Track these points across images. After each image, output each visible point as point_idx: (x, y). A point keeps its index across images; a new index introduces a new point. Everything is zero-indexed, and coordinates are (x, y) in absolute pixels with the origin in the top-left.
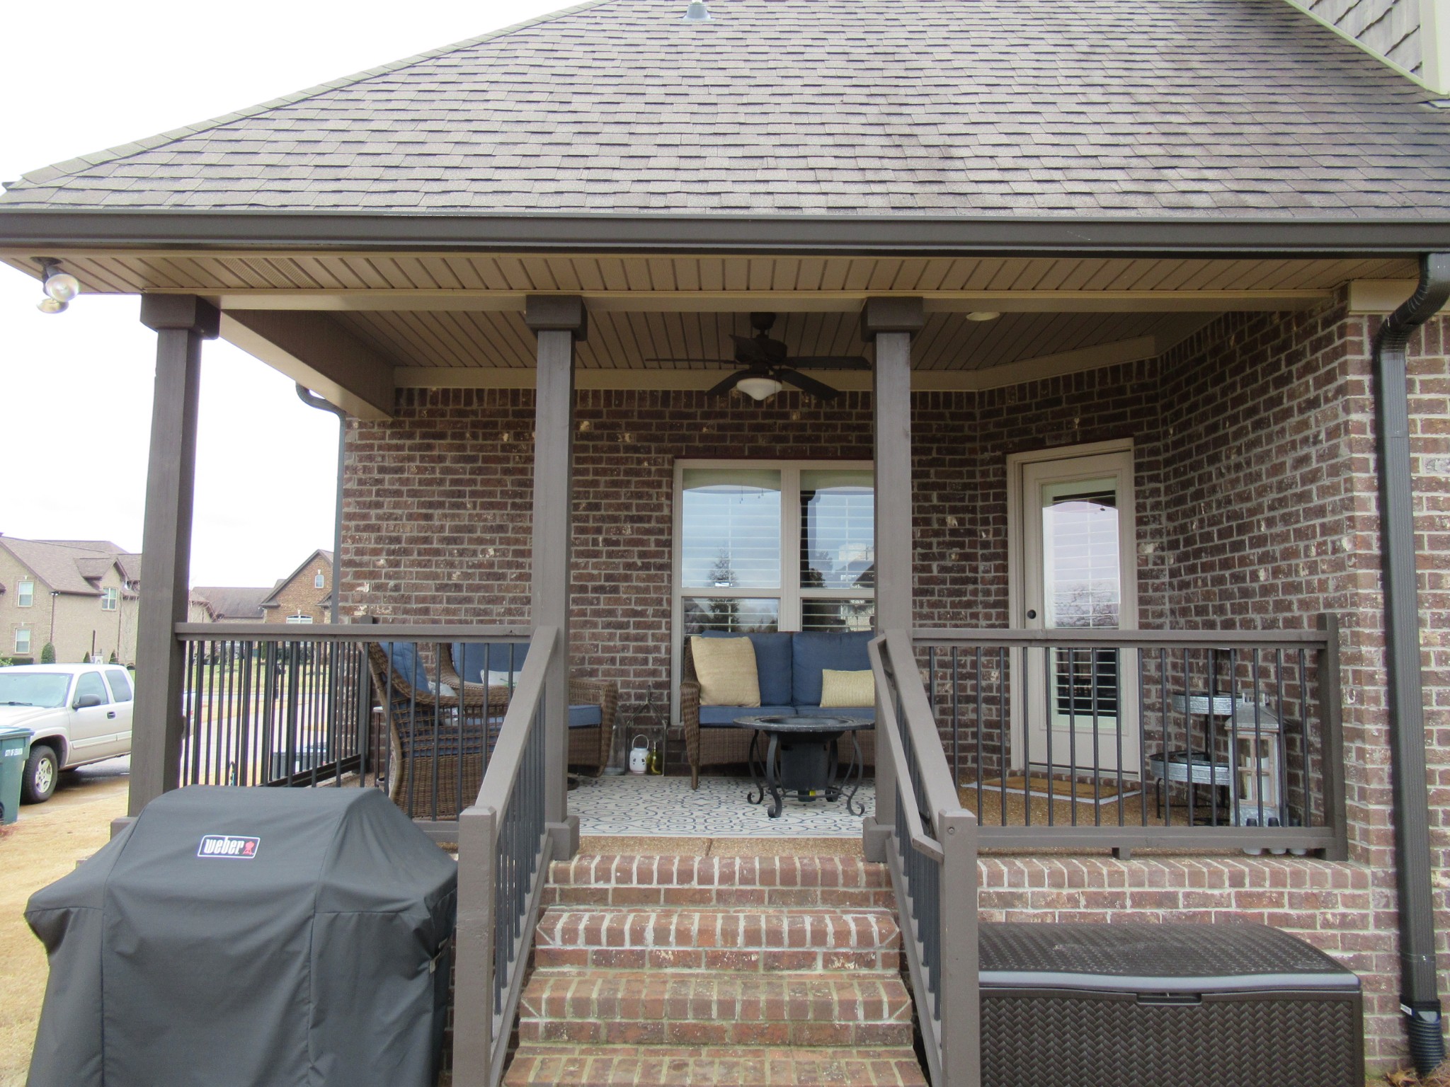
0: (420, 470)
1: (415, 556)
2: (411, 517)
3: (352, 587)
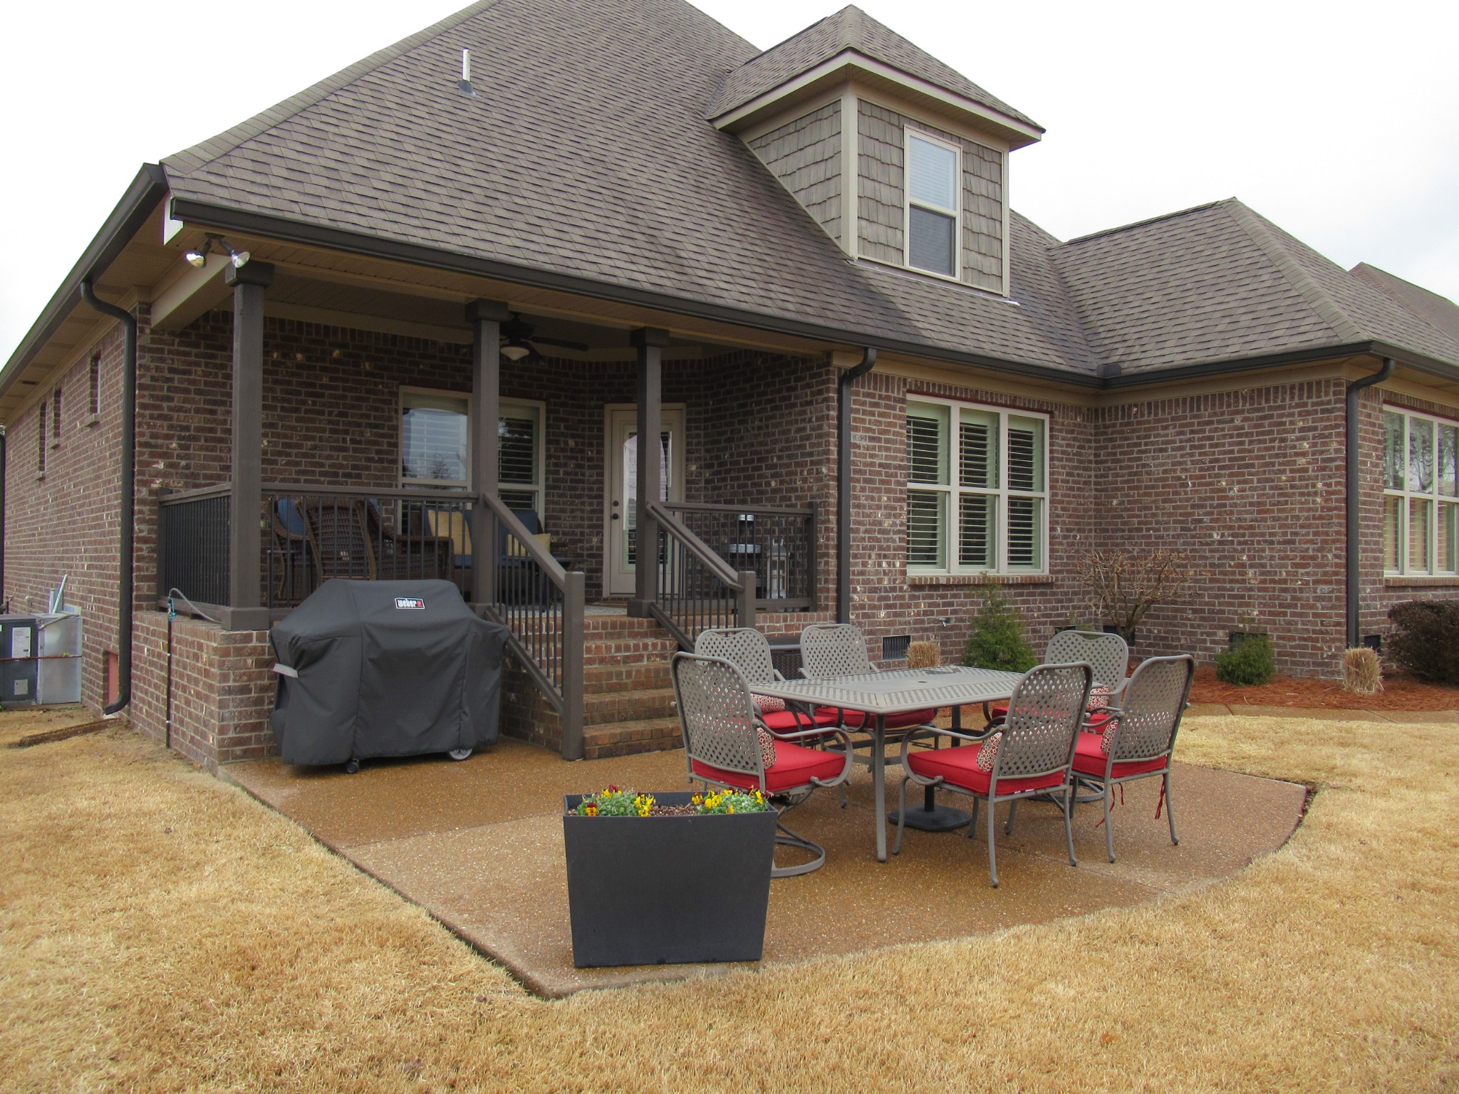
0: (206, 374)
1: (202, 442)
2: (197, 411)
3: (149, 464)
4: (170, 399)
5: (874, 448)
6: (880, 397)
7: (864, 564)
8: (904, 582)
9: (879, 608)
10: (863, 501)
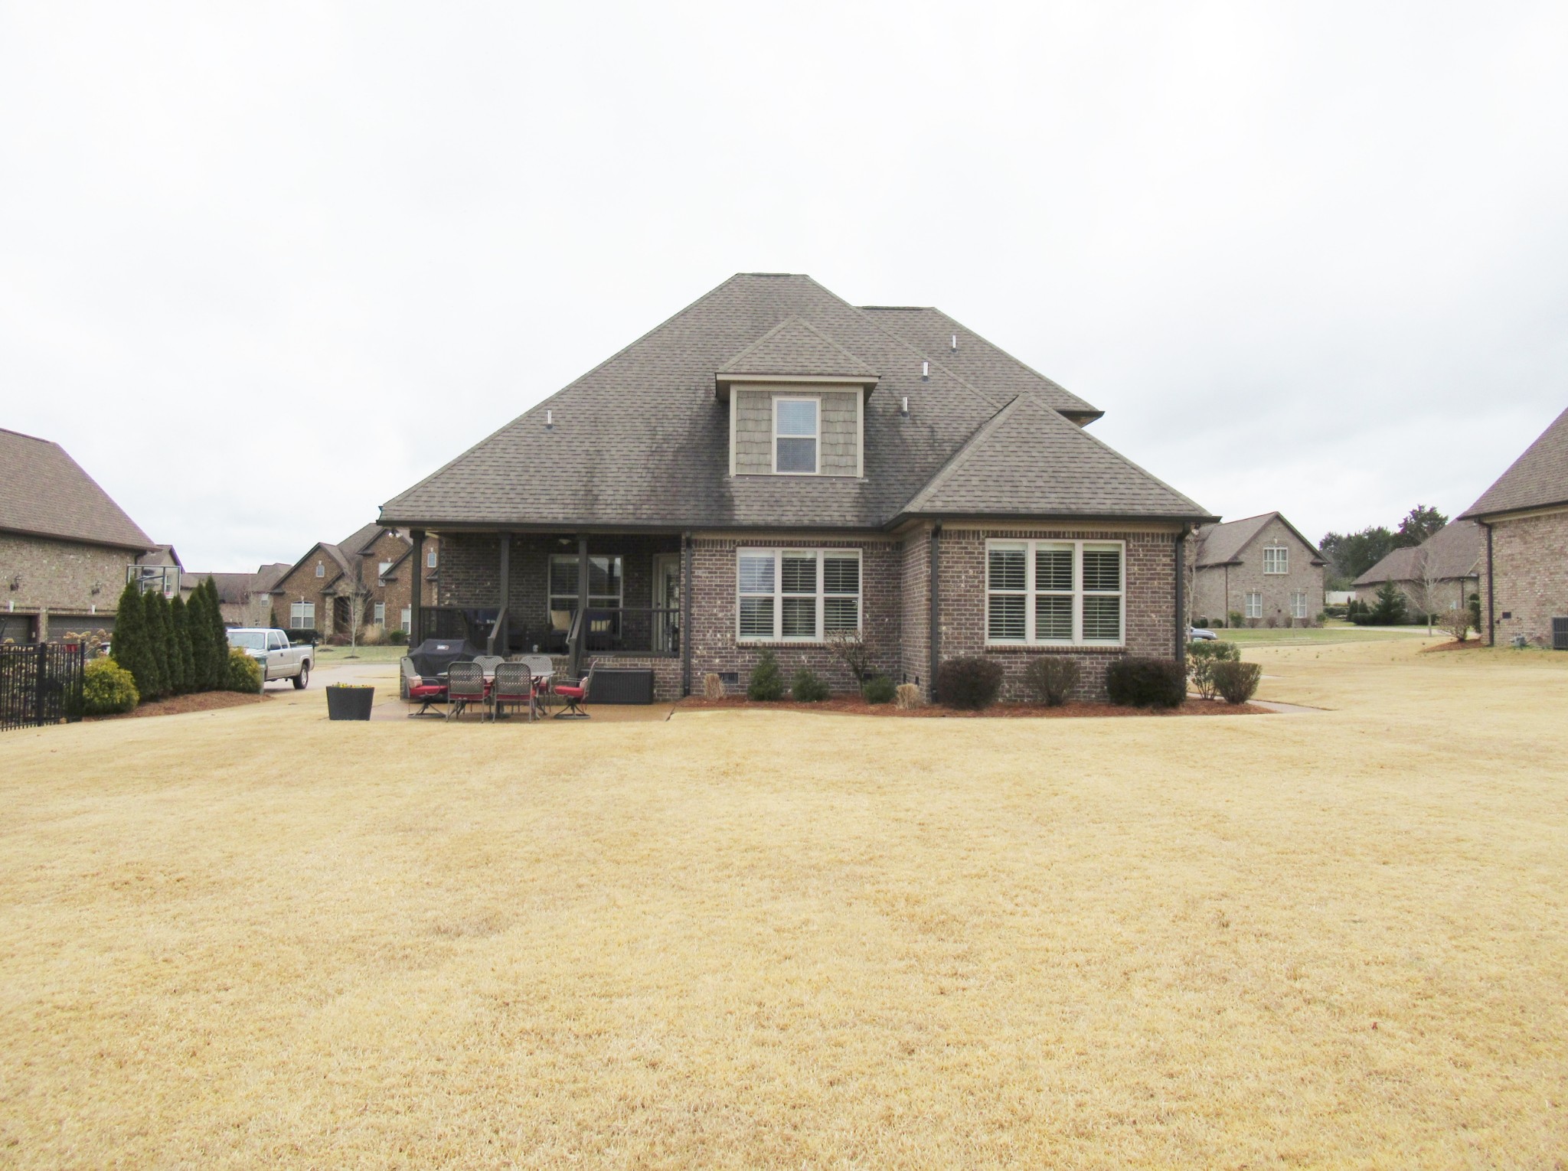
0: (466, 557)
2: (463, 572)
4: (452, 568)
5: (712, 577)
6: (716, 551)
7: (704, 635)
8: (733, 645)
9: (716, 657)
10: (703, 604)
